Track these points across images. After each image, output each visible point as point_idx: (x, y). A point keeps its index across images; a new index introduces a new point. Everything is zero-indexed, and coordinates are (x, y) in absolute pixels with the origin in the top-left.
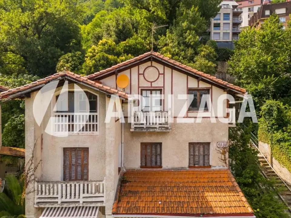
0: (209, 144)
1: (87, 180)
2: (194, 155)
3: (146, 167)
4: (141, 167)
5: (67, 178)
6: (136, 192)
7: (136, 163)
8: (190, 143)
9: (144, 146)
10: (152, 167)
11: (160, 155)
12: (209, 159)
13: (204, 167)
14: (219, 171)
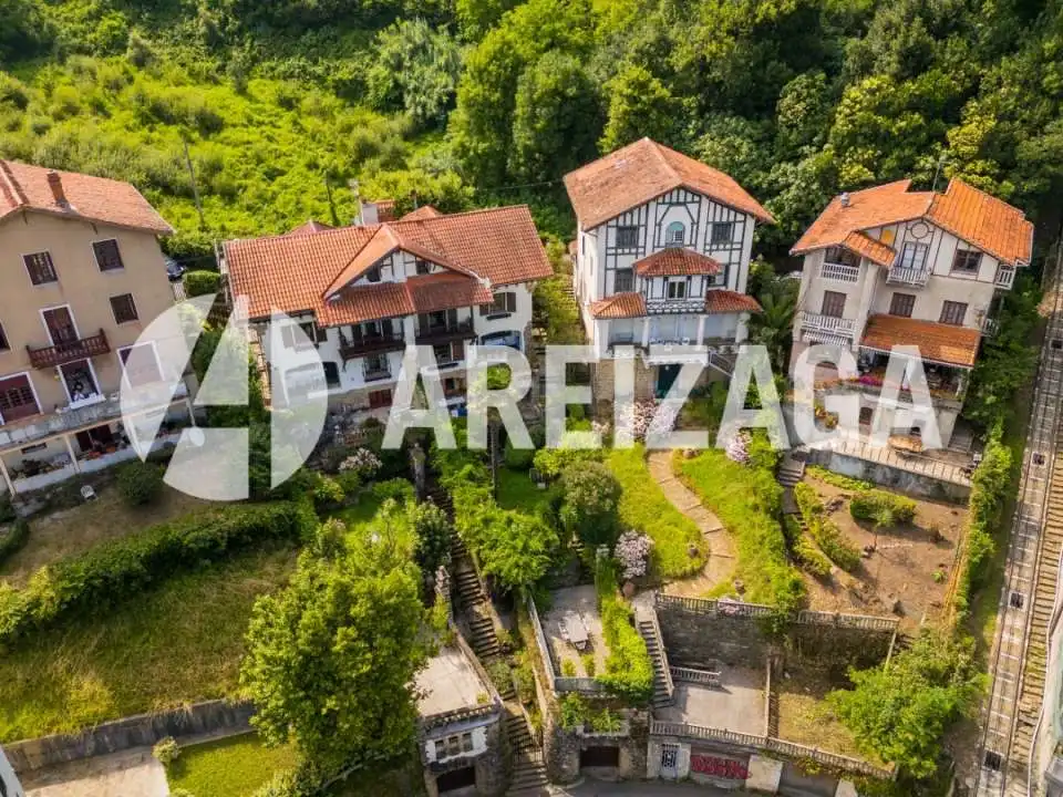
0: (966, 305)
1: (840, 317)
2: (948, 312)
3: (895, 314)
4: (890, 313)
5: (825, 312)
6: (880, 334)
7: (885, 309)
8: (946, 302)
9: (896, 295)
10: (901, 315)
11: (912, 306)
12: (963, 318)
13: (956, 324)
14: (970, 331)
